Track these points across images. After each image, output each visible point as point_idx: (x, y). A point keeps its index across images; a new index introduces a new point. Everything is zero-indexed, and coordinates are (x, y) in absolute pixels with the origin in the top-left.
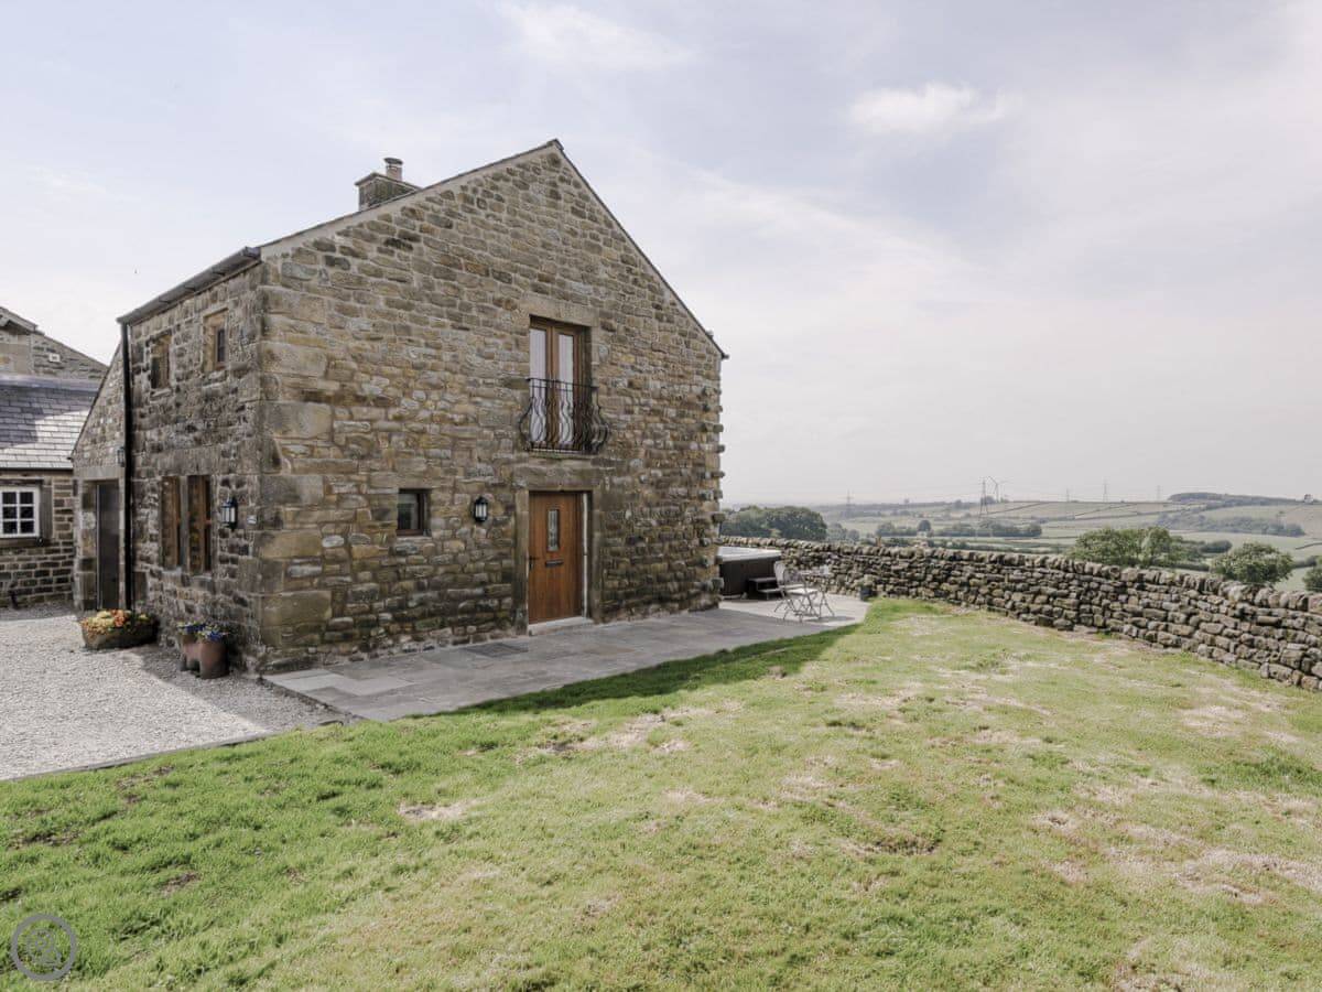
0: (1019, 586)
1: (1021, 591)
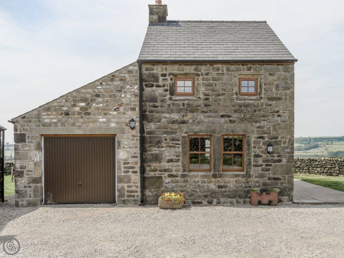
0: (319, 166)
1: (319, 167)
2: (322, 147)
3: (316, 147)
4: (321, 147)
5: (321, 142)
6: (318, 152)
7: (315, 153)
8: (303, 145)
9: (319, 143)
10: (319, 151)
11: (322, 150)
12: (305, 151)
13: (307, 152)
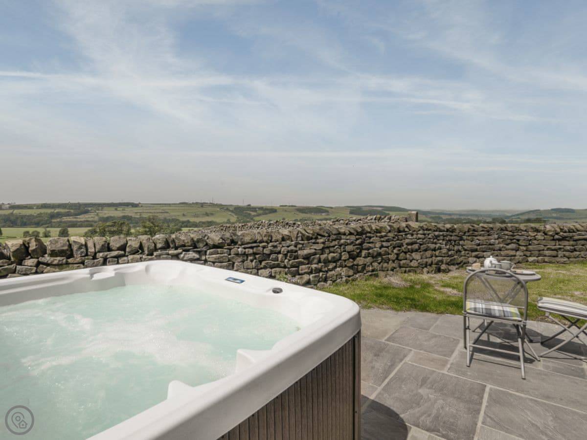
2: (93, 212)
3: (86, 212)
4: (91, 212)
5: (91, 208)
6: (89, 218)
7: (86, 218)
8: (72, 211)
9: (90, 209)
10: (90, 216)
11: (93, 216)
12: (74, 217)
13: (77, 218)
